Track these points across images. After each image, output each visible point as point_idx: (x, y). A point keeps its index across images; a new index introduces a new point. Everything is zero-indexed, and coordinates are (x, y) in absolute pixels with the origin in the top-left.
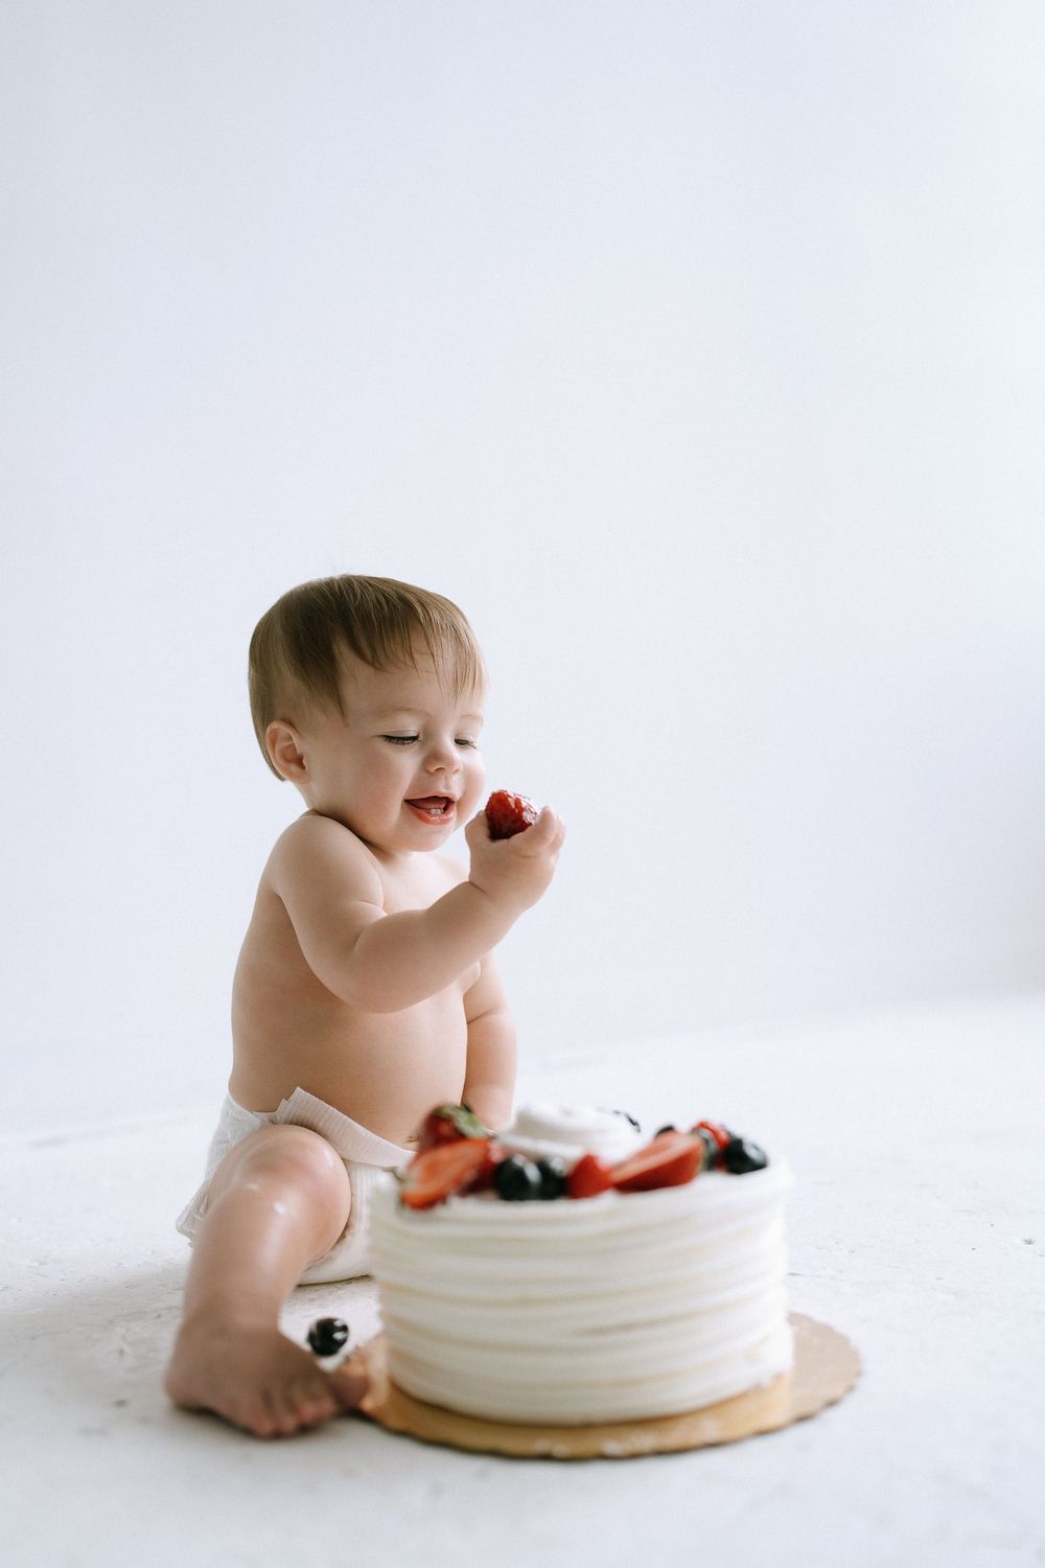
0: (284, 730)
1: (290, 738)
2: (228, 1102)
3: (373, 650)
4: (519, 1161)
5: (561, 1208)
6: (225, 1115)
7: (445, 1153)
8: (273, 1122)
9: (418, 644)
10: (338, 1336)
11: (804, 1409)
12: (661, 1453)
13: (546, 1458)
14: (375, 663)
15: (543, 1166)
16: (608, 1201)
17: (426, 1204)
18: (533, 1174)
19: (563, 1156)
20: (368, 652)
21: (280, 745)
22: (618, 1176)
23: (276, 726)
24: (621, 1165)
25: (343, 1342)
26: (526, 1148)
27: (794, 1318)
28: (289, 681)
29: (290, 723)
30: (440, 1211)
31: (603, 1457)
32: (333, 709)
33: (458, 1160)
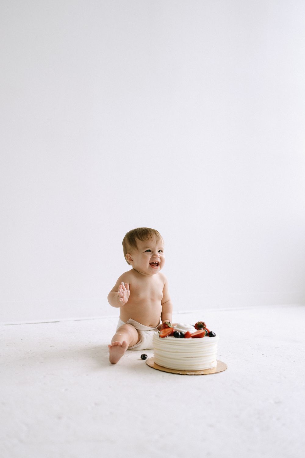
0: (129, 255)
1: (130, 256)
2: (119, 320)
3: (142, 238)
4: (177, 332)
5: (183, 339)
6: (119, 322)
7: (167, 330)
8: (126, 323)
9: (149, 236)
10: (146, 357)
11: (217, 372)
12: (195, 375)
13: (179, 374)
14: (142, 240)
15: (181, 333)
16: (190, 339)
17: (164, 337)
18: (180, 334)
19: (184, 332)
20: (141, 239)
21: (128, 258)
22: (192, 335)
23: (128, 255)
24: (193, 334)
25: (147, 358)
26: (178, 330)
27: (217, 361)
28: (129, 246)
29: (129, 254)
30: (165, 338)
31: (187, 375)
32: (136, 249)
33: (168, 331)
